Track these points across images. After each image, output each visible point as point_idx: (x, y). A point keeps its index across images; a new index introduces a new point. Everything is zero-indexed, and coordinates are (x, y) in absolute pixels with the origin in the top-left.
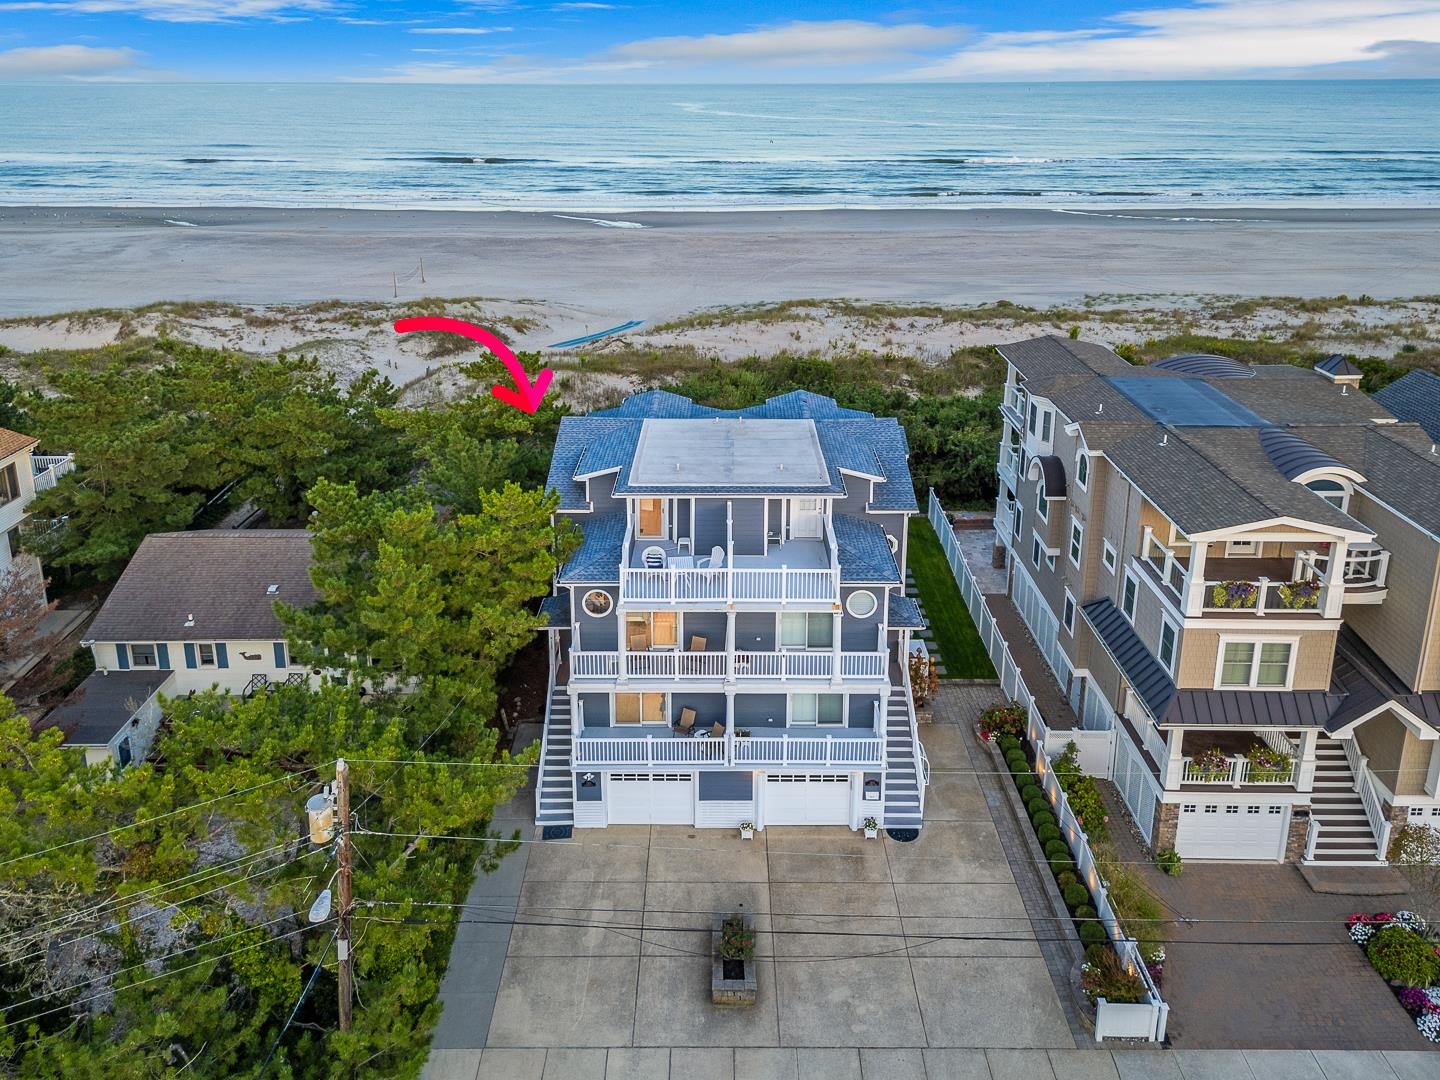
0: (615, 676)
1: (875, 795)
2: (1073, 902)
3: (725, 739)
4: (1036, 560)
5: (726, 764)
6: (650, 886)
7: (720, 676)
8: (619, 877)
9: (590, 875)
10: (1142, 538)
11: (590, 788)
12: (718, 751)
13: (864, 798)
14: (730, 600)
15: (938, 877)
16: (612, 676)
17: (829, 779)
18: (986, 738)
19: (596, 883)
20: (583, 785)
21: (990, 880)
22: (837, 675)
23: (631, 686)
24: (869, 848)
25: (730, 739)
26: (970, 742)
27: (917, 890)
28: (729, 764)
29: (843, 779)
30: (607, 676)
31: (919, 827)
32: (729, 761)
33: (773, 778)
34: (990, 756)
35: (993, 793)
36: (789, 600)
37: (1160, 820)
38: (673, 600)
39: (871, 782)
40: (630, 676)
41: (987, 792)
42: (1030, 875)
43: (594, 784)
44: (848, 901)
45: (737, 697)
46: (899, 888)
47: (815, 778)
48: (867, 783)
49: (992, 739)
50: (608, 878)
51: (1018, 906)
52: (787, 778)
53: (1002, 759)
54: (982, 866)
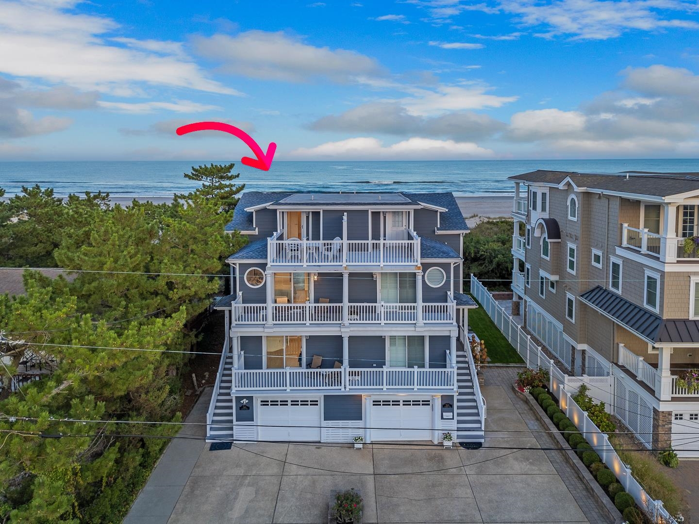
0: (264, 322)
1: (449, 415)
2: (605, 482)
3: (342, 370)
4: (542, 293)
5: (343, 389)
6: (285, 478)
7: (338, 322)
8: (262, 473)
9: (241, 472)
10: (621, 232)
11: (246, 411)
12: (336, 379)
13: (442, 418)
14: (345, 264)
15: (499, 471)
16: (262, 322)
17: (416, 403)
18: (523, 390)
19: (245, 476)
20: (241, 408)
21: (538, 472)
22: (420, 321)
23: (275, 330)
24: (447, 454)
25: (345, 369)
26: (512, 395)
27: (484, 479)
28: (346, 388)
29: (426, 403)
30: (259, 322)
31: (482, 441)
32: (345, 388)
33: (376, 403)
34: (526, 402)
35: (532, 422)
36: (386, 264)
37: (658, 426)
38: (305, 264)
39: (447, 405)
40: (275, 322)
41: (527, 421)
42: (568, 470)
43: (248, 408)
44: (433, 486)
45: (351, 338)
46: (471, 478)
47: (407, 403)
48: (444, 406)
49: (527, 390)
50: (254, 473)
51: (563, 487)
52: (386, 403)
53: (535, 401)
54: (531, 464)
